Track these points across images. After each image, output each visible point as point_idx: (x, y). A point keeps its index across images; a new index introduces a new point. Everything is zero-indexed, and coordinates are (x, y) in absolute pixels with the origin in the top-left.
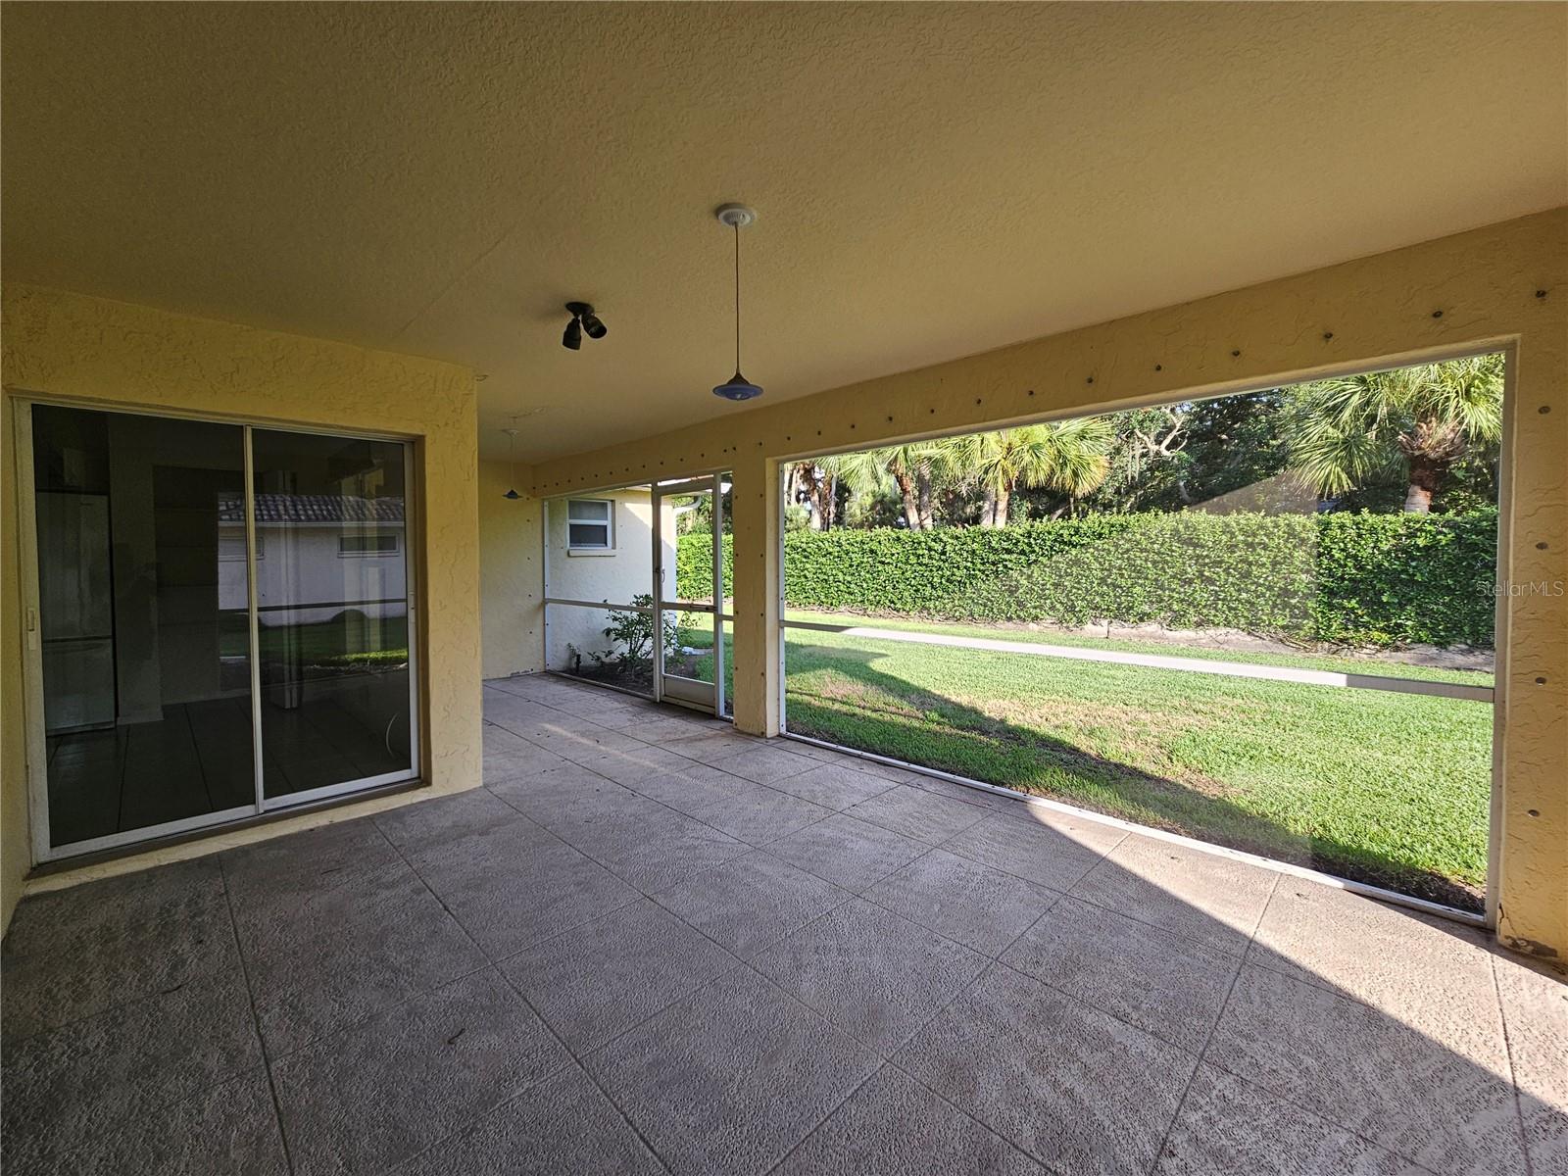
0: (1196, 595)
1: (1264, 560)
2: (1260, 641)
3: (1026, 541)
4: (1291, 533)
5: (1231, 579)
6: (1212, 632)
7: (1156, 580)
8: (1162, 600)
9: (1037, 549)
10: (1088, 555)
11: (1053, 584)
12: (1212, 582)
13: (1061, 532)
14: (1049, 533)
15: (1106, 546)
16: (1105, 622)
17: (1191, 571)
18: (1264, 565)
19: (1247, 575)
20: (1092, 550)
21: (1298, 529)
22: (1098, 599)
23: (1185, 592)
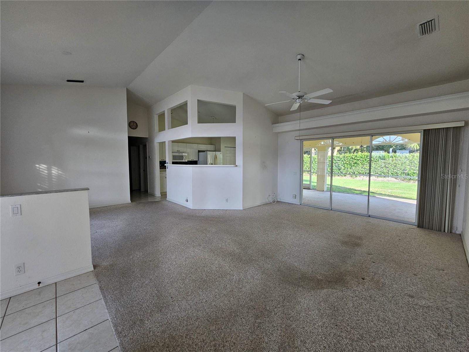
0: (384, 170)
1: (400, 163)
2: (398, 180)
3: (343, 158)
4: (406, 157)
5: (392, 167)
6: (387, 178)
7: (375, 167)
8: (376, 172)
9: (346, 160)
10: (359, 162)
11: (350, 168)
12: (388, 168)
13: (352, 156)
14: (349, 157)
15: (363, 160)
16: (362, 176)
17: (383, 165)
18: (399, 164)
19: (396, 166)
20: (360, 161)
21: (408, 157)
22: (361, 171)
23: (381, 170)
